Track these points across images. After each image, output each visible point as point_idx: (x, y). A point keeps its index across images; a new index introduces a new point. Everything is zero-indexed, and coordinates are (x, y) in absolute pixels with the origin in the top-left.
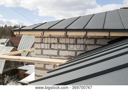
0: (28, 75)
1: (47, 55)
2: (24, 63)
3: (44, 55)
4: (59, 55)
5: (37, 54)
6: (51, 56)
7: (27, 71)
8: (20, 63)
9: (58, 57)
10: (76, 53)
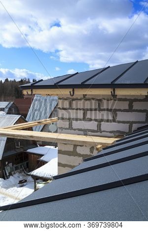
0: (44, 163)
1: (79, 130)
2: (38, 143)
3: (75, 130)
4: (100, 129)
5: (61, 128)
6: (85, 132)
7: (42, 155)
8: (31, 143)
9: (99, 134)
10: (130, 127)
